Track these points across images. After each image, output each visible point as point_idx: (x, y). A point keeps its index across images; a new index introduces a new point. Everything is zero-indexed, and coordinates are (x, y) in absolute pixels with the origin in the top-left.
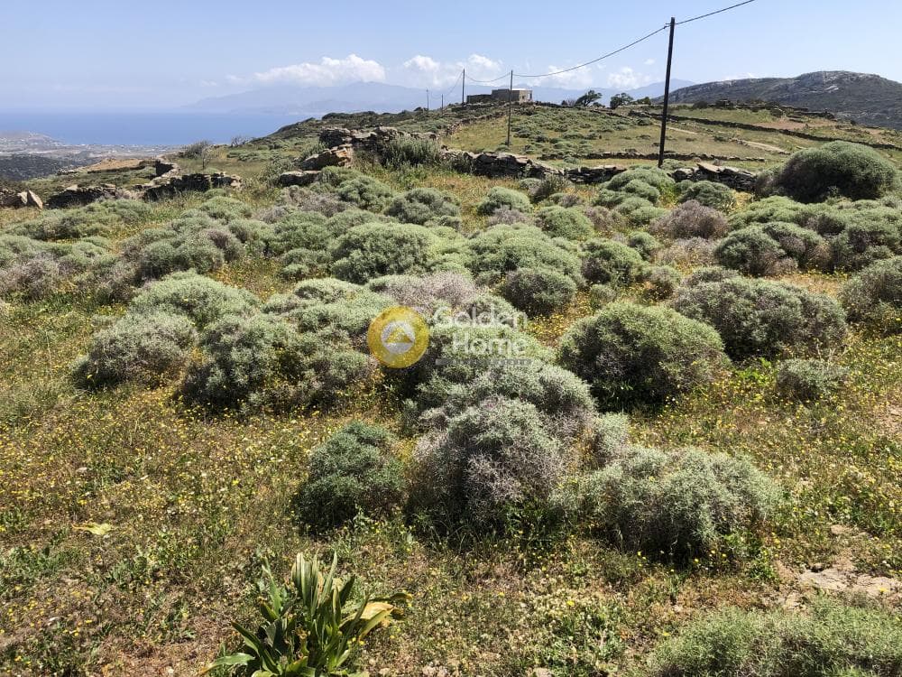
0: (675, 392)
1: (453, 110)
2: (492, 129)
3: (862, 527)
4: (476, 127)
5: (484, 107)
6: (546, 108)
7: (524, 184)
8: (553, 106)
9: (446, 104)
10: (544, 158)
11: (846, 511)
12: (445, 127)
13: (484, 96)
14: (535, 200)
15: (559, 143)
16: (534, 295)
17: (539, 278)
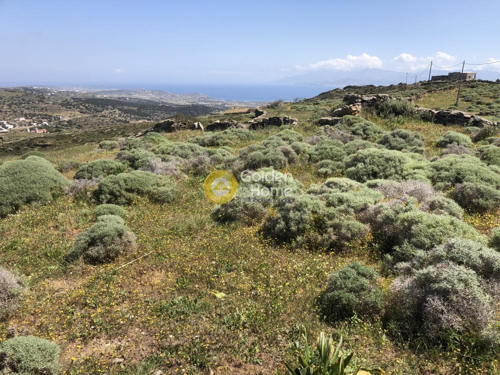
1: (422, 85)
2: (446, 96)
4: (436, 95)
5: (442, 83)
6: (485, 83)
7: (468, 130)
8: (490, 82)
9: (418, 81)
10: (481, 114)
12: (416, 94)
13: (443, 76)
14: (475, 140)
15: (493, 105)
16: (474, 200)
17: (478, 190)
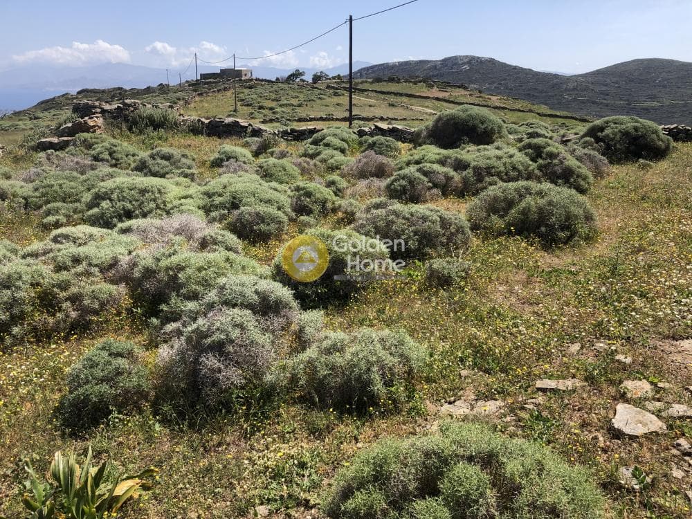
0: (357, 290)
1: (189, 86)
2: (222, 100)
3: (480, 369)
4: (209, 98)
5: (214, 83)
6: (263, 83)
7: (247, 142)
8: (269, 81)
9: (183, 81)
10: (264, 122)
11: (470, 359)
12: (183, 99)
13: (214, 74)
14: (256, 154)
15: (276, 110)
16: (255, 228)
17: (258, 214)
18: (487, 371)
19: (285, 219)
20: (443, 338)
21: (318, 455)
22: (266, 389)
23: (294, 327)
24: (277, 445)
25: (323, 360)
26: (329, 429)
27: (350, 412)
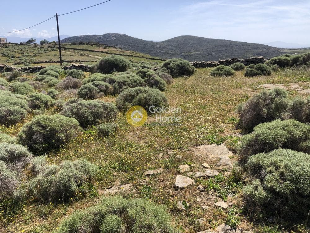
0: (64, 143)
3: (122, 171)
6: (13, 45)
7: (4, 75)
8: (16, 44)
11: (118, 167)
14: (10, 80)
15: (21, 58)
16: (8, 118)
17: (9, 111)
18: (125, 171)
19: (26, 112)
20: (106, 160)
21: (45, 227)
22: (15, 200)
23: (30, 166)
24: (22, 227)
25: (45, 179)
26: (50, 213)
27: (61, 202)
